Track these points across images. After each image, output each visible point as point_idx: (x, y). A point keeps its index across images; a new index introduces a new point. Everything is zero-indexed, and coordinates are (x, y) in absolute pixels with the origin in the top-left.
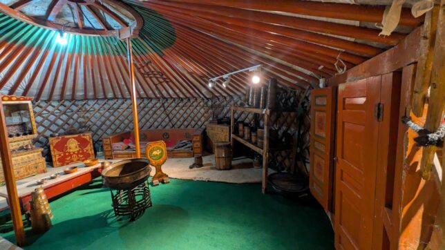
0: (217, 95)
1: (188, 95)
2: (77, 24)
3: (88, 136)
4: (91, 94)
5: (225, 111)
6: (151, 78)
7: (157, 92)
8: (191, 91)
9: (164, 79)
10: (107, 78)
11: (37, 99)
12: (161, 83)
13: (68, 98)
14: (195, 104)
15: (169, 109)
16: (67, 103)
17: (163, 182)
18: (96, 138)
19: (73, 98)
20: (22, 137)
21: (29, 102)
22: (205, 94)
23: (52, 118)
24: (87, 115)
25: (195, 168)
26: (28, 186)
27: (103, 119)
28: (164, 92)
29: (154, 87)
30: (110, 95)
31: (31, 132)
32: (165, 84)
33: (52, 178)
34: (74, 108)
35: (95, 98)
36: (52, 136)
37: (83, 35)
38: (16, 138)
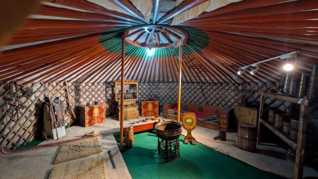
0: (248, 80)
1: (221, 81)
2: (157, 43)
3: (157, 103)
4: (161, 79)
5: (256, 95)
6: (194, 69)
7: (197, 78)
8: (224, 78)
9: (202, 69)
10: (169, 70)
11: (140, 82)
12: (200, 72)
13: (151, 82)
14: (227, 88)
15: (205, 90)
16: (151, 84)
17: (191, 143)
18: (161, 104)
19: (154, 82)
20: (133, 99)
21: (137, 83)
22: (236, 80)
23: (144, 91)
24: (159, 91)
25: (219, 141)
26: (129, 124)
27: (166, 94)
28: (202, 78)
29: (196, 75)
30: (171, 80)
31: (136, 98)
32: (203, 73)
33: (138, 122)
34: (154, 87)
35: (163, 82)
36: (143, 100)
37: (159, 48)
38: (131, 100)
